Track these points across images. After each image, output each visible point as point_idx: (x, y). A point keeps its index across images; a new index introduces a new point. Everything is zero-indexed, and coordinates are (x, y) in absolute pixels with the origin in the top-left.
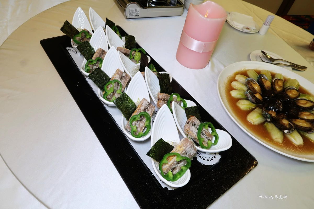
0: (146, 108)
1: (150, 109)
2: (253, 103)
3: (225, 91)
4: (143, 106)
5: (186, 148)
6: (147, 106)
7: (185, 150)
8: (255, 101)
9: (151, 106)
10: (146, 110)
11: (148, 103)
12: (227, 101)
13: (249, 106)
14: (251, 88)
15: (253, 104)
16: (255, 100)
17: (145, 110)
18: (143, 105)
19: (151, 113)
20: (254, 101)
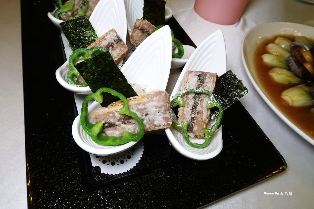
0: (111, 46)
1: (117, 48)
2: (298, 76)
3: (254, 53)
4: (105, 40)
5: (149, 102)
6: (113, 41)
7: (144, 104)
8: (301, 74)
9: (121, 44)
10: (111, 47)
11: (116, 37)
12: (253, 65)
13: (289, 78)
14: (298, 56)
15: (297, 78)
16: (301, 72)
17: (108, 47)
18: (106, 37)
19: (118, 55)
20: (299, 73)
